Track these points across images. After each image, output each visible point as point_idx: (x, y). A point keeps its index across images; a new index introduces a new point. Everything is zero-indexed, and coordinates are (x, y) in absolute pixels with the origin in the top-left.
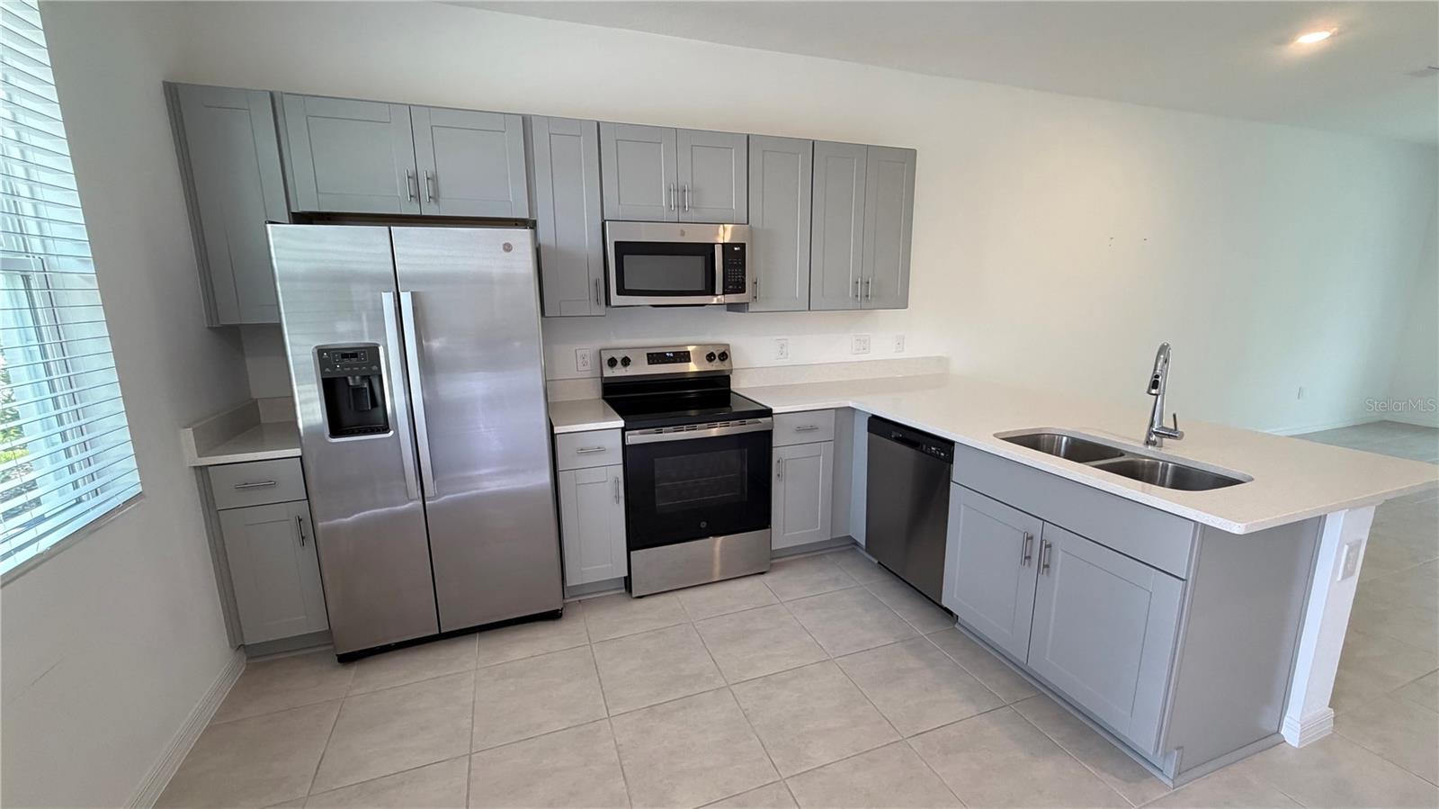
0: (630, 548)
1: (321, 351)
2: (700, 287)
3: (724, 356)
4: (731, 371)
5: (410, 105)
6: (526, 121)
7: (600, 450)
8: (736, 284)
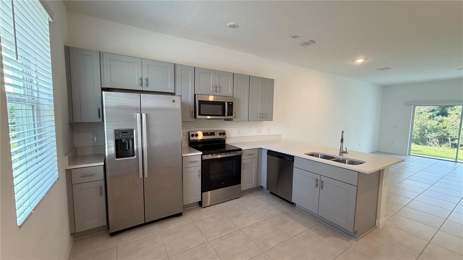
0: (202, 192)
1: (115, 131)
2: (220, 113)
3: (224, 134)
4: (226, 138)
5: (142, 59)
6: (175, 65)
7: (195, 162)
8: (230, 113)
